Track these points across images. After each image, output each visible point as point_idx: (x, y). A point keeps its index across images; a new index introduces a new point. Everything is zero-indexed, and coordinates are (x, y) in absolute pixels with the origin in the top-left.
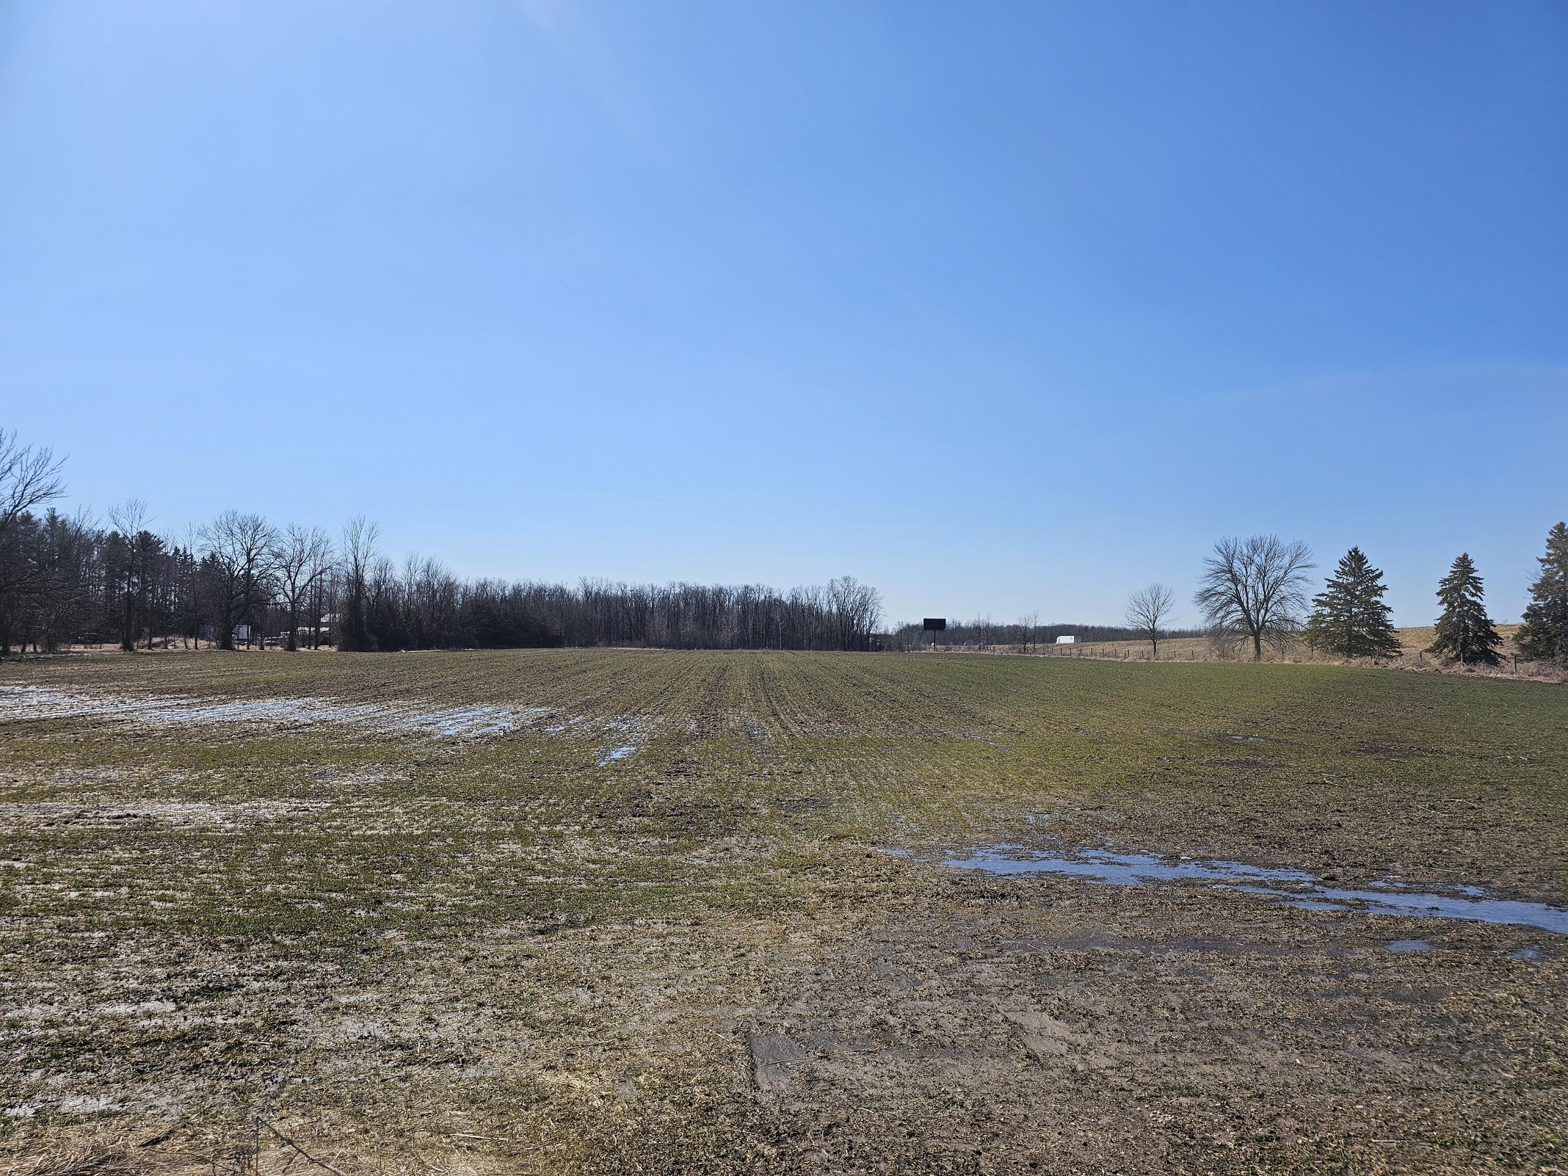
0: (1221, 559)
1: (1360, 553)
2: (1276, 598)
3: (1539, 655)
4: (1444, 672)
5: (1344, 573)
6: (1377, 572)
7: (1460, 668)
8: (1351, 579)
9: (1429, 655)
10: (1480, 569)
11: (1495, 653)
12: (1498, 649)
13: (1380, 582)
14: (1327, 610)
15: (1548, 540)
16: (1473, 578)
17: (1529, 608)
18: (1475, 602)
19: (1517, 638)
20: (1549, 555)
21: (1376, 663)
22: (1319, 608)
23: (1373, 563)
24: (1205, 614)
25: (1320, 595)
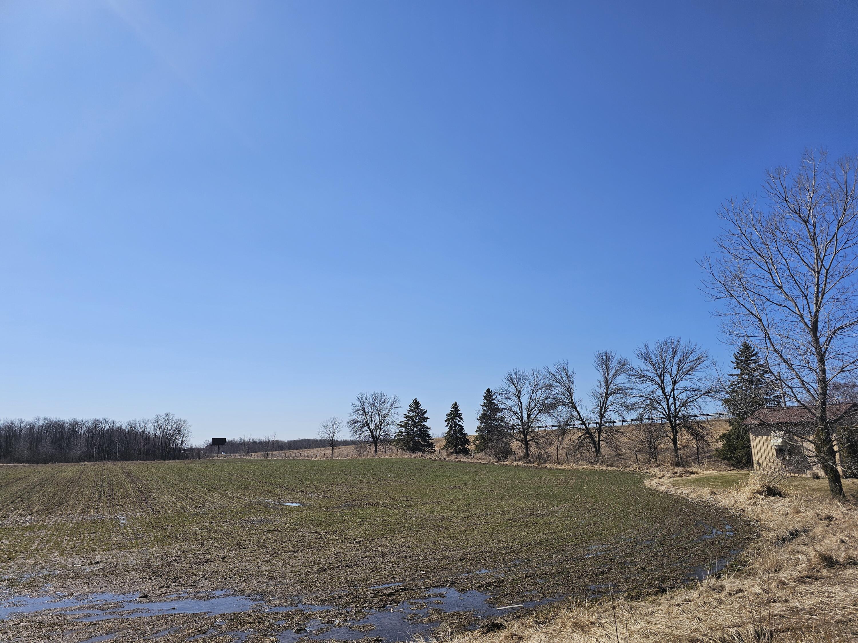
0: (358, 403)
1: (418, 401)
2: (384, 423)
3: (481, 451)
4: (447, 459)
5: (411, 411)
6: (425, 410)
7: (453, 457)
8: (414, 414)
9: (443, 451)
10: (462, 410)
11: (468, 449)
12: (469, 447)
13: (426, 416)
14: (403, 430)
15: (484, 396)
16: (459, 414)
17: (478, 428)
18: (460, 425)
19: (474, 442)
20: (484, 403)
21: (422, 456)
22: (400, 429)
23: (423, 406)
24: (352, 433)
25: (401, 422)
